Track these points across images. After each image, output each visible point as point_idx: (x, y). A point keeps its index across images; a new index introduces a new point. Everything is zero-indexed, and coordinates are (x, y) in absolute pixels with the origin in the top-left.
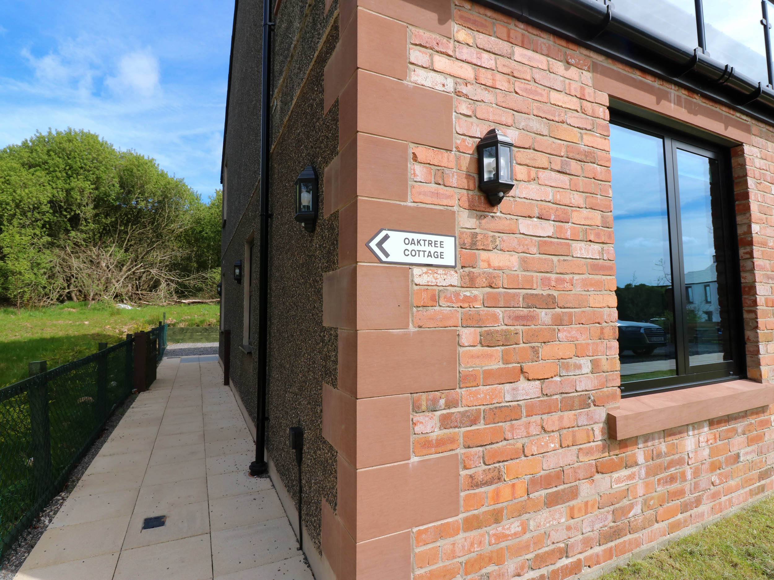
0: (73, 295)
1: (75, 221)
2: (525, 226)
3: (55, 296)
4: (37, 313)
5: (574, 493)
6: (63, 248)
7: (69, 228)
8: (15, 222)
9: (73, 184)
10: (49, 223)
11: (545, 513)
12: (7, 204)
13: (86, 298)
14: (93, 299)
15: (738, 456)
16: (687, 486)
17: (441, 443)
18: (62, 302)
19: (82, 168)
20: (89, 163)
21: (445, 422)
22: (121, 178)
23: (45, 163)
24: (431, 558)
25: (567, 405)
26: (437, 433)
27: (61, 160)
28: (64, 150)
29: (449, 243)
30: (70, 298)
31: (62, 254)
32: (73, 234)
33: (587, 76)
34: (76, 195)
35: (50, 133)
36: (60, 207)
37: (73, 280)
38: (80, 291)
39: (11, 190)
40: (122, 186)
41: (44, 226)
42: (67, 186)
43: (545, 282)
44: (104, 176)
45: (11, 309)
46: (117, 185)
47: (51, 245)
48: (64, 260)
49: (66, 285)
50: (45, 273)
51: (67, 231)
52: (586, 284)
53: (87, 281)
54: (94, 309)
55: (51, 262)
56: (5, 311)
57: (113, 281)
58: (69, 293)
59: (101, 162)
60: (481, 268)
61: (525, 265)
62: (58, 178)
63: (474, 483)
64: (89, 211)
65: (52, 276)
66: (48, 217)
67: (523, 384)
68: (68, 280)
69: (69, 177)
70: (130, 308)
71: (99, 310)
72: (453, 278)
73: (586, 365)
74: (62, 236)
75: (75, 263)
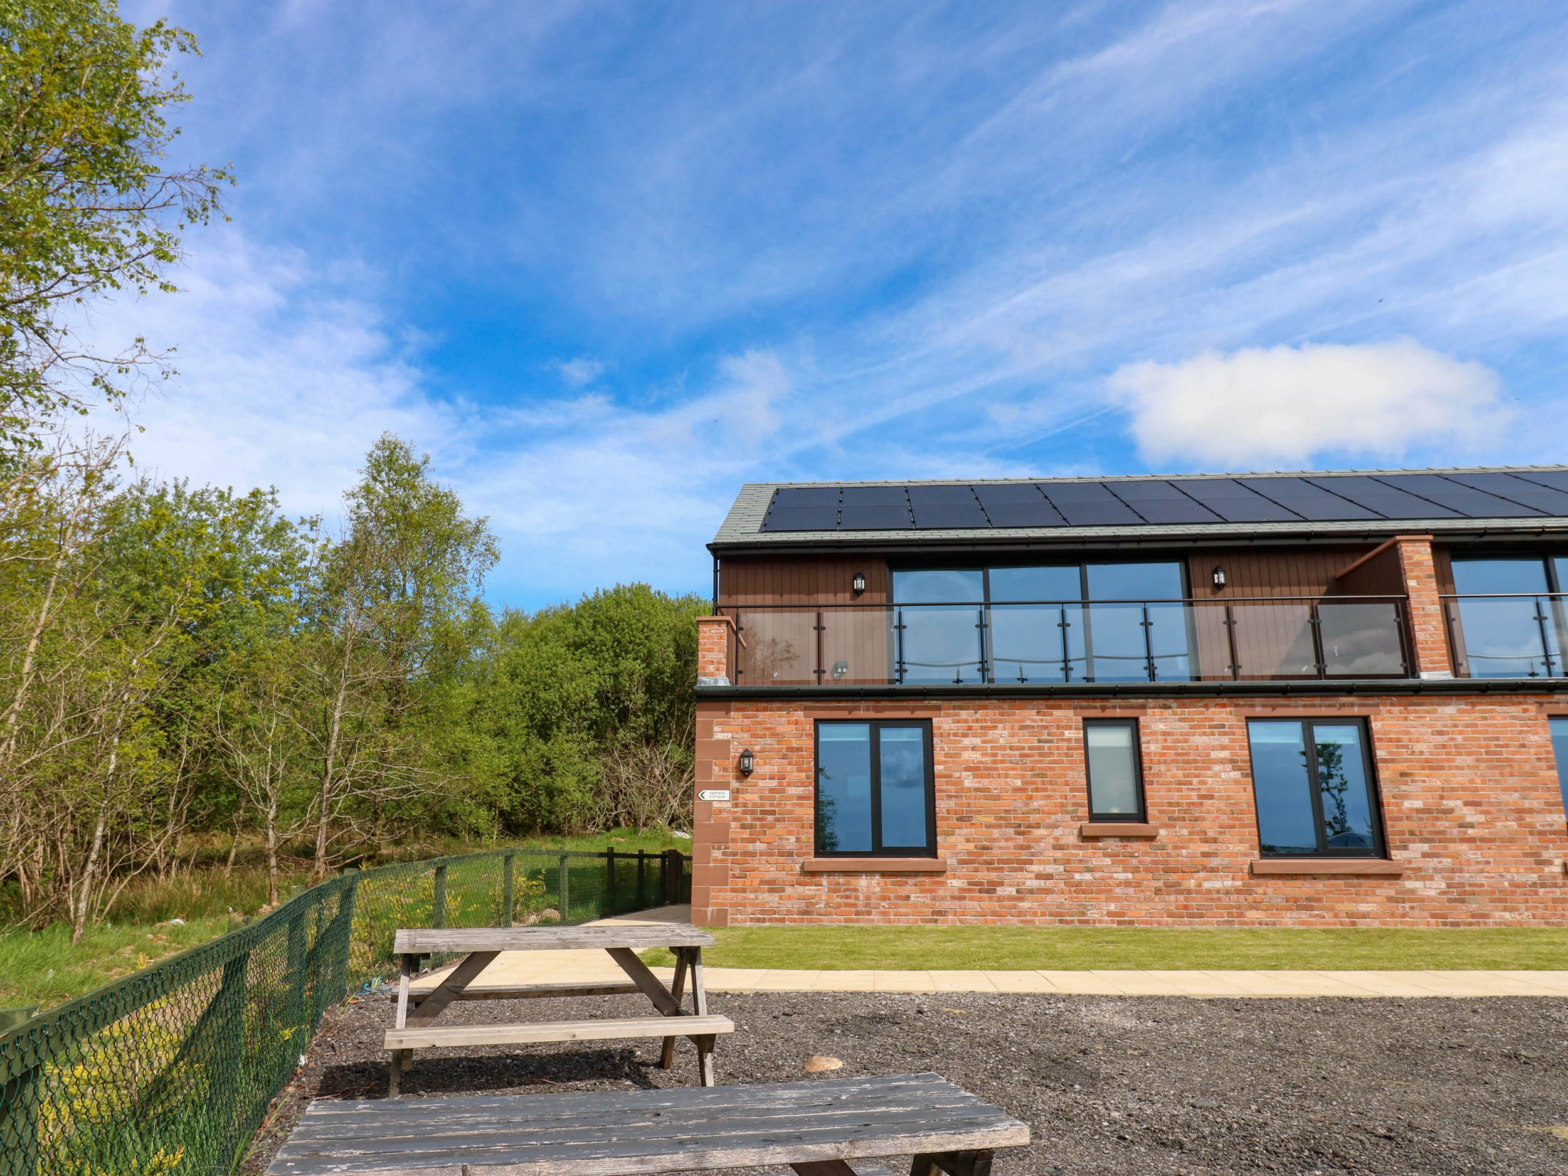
0: (621, 819)
1: (624, 715)
2: (761, 783)
3: (601, 820)
4: (584, 842)
5: (783, 890)
6: (611, 754)
7: (618, 725)
8: (564, 726)
9: (621, 667)
10: (595, 722)
11: (767, 894)
12: (554, 703)
13: (636, 824)
14: (645, 825)
15: (908, 897)
16: (860, 903)
17: (722, 861)
18: (608, 829)
19: (630, 643)
20: (639, 635)
21: (724, 854)
22: (678, 645)
23: (591, 640)
24: (718, 897)
25: (781, 854)
26: (721, 857)
27: (608, 636)
28: (611, 619)
29: (727, 793)
30: (617, 824)
31: (609, 761)
32: (621, 733)
33: (801, 713)
34: (624, 680)
35: (597, 594)
36: (608, 698)
37: (621, 797)
38: (629, 813)
39: (558, 685)
40: (678, 656)
41: (590, 728)
42: (615, 670)
43: (772, 805)
44: (656, 648)
45: (559, 838)
46: (672, 656)
47: (595, 752)
48: (611, 770)
49: (613, 805)
50: (591, 789)
51: (615, 730)
52: (794, 805)
53: (637, 799)
54: (645, 838)
55: (597, 773)
56: (553, 840)
57: (669, 796)
58: (616, 816)
59: (653, 630)
60: (740, 800)
61: (761, 798)
62: (606, 660)
63: (734, 876)
64: (640, 698)
65: (598, 793)
66: (594, 715)
67: (758, 844)
68: (615, 797)
69: (617, 656)
70: (688, 836)
71: (650, 839)
72: (729, 805)
73: (792, 839)
74: (609, 735)
75: (624, 772)
